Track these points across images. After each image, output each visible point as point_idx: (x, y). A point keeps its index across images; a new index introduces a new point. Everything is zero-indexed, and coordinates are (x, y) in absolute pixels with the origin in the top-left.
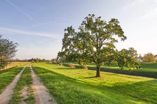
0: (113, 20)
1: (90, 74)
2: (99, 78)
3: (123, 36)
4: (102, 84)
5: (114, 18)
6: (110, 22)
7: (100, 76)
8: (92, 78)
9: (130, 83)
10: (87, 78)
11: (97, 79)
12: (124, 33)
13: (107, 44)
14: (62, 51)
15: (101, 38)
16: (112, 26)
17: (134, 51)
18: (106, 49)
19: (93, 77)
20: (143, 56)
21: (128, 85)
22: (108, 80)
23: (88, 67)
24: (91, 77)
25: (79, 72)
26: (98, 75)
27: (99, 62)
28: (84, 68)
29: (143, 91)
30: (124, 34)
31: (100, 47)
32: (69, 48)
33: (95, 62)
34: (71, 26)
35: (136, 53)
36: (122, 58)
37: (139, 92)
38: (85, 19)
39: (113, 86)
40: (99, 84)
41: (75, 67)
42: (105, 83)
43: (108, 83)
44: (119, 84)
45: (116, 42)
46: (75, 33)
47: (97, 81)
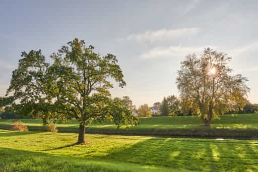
0: (110, 56)
1: (64, 140)
2: (83, 146)
3: (122, 81)
4: (91, 154)
5: (111, 54)
6: (106, 58)
7: (84, 142)
8: (71, 147)
9: (128, 147)
10: (61, 148)
11: (79, 147)
12: (124, 76)
13: (99, 89)
14: (7, 95)
15: (90, 78)
16: (109, 65)
17: (129, 101)
18: (100, 97)
19: (73, 145)
20: (137, 108)
21: (126, 150)
22: (98, 147)
23: (58, 128)
24: (69, 146)
25: (41, 139)
26: (81, 141)
27: (85, 117)
28: (50, 131)
29: (144, 154)
30: (123, 78)
31: (88, 94)
32: (26, 91)
33: (77, 118)
34: (40, 50)
35: (131, 104)
36: (120, 111)
37: (140, 155)
38: (68, 44)
39: (107, 154)
40: (86, 155)
41: (27, 130)
42: (95, 152)
43: (99, 151)
44: (115, 150)
45: (110, 86)
46: (45, 64)
47: (82, 151)
